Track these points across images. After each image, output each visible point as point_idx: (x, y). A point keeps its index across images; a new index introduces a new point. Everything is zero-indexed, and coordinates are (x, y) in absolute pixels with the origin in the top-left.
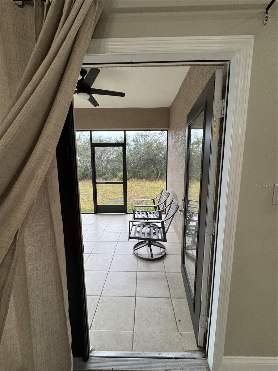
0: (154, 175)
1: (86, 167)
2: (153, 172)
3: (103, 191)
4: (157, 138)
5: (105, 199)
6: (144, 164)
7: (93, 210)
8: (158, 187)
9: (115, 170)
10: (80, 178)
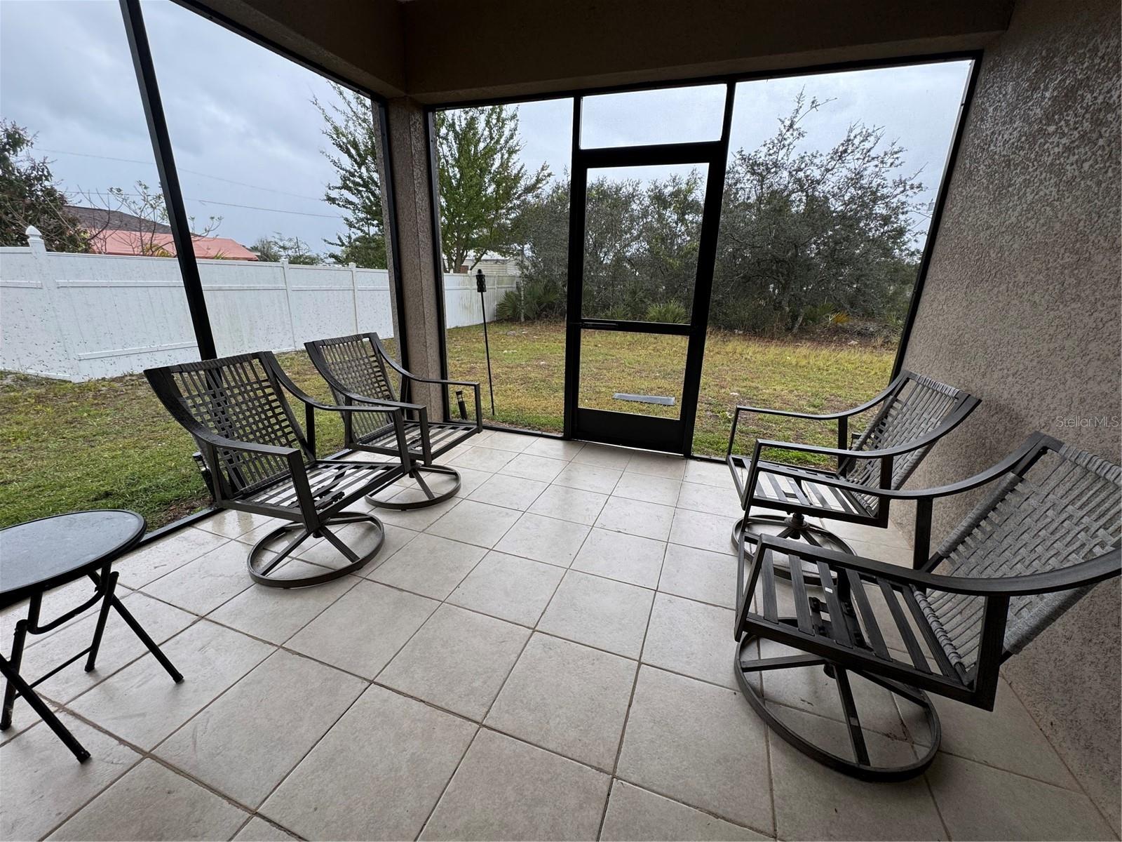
0: (781, 320)
1: (548, 281)
2: (778, 307)
3: (597, 361)
4: (817, 174)
5: (604, 389)
6: (747, 279)
7: (562, 425)
8: (796, 365)
9: (641, 294)
10: (530, 315)
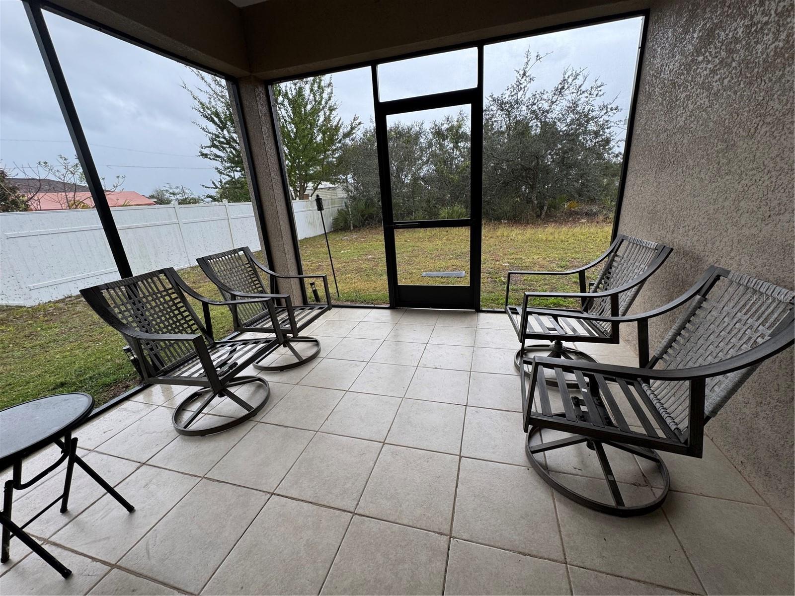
0: (532, 210)
1: (367, 199)
2: (529, 201)
3: (407, 252)
4: (546, 106)
5: (415, 271)
6: (506, 184)
7: (388, 299)
8: (546, 240)
9: (433, 202)
10: (357, 224)
